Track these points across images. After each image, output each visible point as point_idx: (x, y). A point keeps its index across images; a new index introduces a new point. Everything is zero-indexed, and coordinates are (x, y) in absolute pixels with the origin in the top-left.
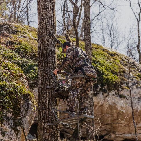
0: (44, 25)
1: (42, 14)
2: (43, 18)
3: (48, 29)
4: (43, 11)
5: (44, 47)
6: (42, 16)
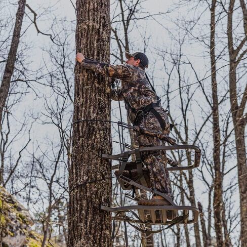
0: (98, 142)
1: (92, 117)
2: (95, 125)
4: (94, 113)
5: (96, 189)
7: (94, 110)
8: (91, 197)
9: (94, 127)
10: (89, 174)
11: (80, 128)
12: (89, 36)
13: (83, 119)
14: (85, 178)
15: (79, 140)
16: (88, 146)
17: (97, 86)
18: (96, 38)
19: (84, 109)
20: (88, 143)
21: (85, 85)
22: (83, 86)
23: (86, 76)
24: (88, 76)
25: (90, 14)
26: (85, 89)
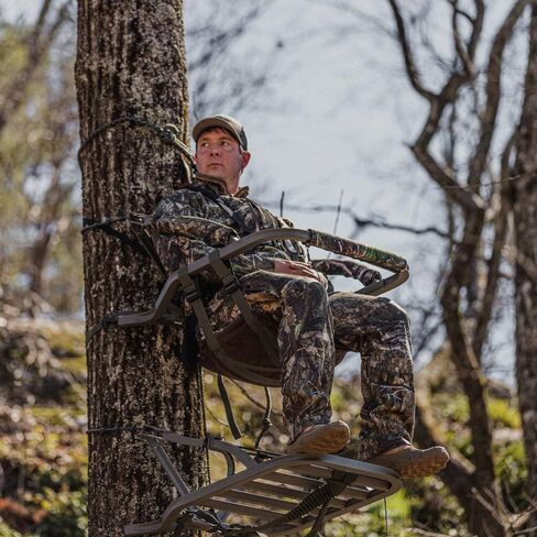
3: (152, 477)
6: (111, 395)
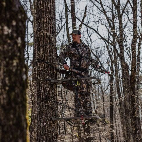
7: (48, 86)
8: (48, 134)
9: (48, 96)
10: (47, 122)
11: (41, 96)
12: (44, 40)
13: (42, 91)
14: (45, 124)
15: (41, 103)
16: (46, 107)
17: (49, 72)
18: (48, 41)
19: (43, 85)
20: (45, 105)
21: (43, 71)
22: (42, 72)
23: (43, 66)
24: (44, 65)
25: (45, 25)
26: (43, 73)
